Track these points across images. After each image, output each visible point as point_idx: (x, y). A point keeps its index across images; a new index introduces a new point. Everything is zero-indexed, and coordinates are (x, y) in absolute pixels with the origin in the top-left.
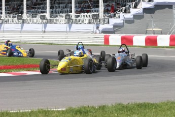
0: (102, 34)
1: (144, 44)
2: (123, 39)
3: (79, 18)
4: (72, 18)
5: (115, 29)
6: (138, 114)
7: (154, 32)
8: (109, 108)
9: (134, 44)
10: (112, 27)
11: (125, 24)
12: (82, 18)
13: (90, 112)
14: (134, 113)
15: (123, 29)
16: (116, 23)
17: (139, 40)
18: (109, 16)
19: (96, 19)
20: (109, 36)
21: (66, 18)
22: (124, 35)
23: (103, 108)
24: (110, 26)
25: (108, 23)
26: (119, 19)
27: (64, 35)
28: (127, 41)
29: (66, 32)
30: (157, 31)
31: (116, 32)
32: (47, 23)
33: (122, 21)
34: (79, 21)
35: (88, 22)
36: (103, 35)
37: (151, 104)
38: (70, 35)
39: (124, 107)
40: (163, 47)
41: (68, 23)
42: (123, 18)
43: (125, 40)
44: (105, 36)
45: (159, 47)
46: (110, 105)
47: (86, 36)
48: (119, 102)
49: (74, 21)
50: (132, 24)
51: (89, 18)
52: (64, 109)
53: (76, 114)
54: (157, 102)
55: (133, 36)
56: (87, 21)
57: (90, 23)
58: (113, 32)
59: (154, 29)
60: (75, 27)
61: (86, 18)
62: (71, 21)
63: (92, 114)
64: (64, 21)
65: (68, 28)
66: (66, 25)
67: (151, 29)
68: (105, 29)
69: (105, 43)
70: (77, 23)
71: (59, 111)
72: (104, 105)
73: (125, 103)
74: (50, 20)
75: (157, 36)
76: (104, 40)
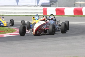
1: (73, 14)
2: (57, 10)
5: (51, 3)
7: (80, 5)
10: (49, 1)
15: (57, 3)
17: (69, 11)
20: (47, 8)
22: (58, 7)
28: (60, 12)
29: (15, 6)
30: (82, 4)
31: (52, 6)
36: (42, 8)
38: (17, 8)
43: (58, 12)
44: (44, 9)
45: (84, 16)
47: (30, 8)
55: (65, 8)
58: (50, 6)
59: (80, 3)
65: (16, 3)
67: (78, 3)
68: (44, 3)
69: (43, 14)
75: (82, 8)
76: (43, 12)
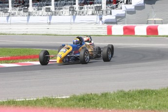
0: (105, 25)
1: (145, 34)
2: (125, 29)
3: (83, 10)
4: (76, 10)
5: (117, 20)
6: (139, 100)
7: (155, 22)
8: (111, 95)
9: (136, 34)
10: (114, 17)
11: (127, 15)
12: (86, 10)
13: (93, 99)
14: (135, 99)
15: (125, 19)
16: (118, 14)
17: (141, 30)
18: (111, 8)
19: (99, 10)
20: (112, 26)
21: (70, 10)
22: (126, 25)
23: (105, 95)
24: (112, 17)
25: (111, 14)
26: (121, 10)
27: (68, 26)
28: (129, 31)
29: (71, 23)
30: (157, 21)
31: (118, 23)
32: (52, 15)
33: (124, 12)
34: (83, 13)
35: (91, 13)
37: (152, 91)
38: (74, 26)
39: (125, 94)
40: (164, 36)
41: (73, 15)
42: (125, 9)
44: (108, 26)
45: (160, 36)
46: (112, 92)
47: (90, 26)
48: (120, 89)
49: (78, 12)
50: (134, 15)
51: (92, 10)
52: (68, 97)
53: (79, 101)
54: (157, 89)
55: (135, 26)
57: (93, 14)
58: (116, 23)
59: (155, 19)
60: (79, 18)
61: (89, 10)
62: (75, 13)
63: (95, 101)
64: (68, 13)
65: (72, 20)
66: (70, 16)
67: (152, 19)
68: (108, 20)
69: (108, 33)
70: (81, 15)
71: (63, 99)
72: (106, 92)
73: (127, 90)
74: (55, 12)
75: (158, 26)
76: (106, 31)
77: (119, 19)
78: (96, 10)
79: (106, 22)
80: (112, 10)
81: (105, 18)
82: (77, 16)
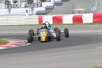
1: (72, 22)
3: (17, 3)
4: (11, 4)
5: (47, 11)
7: (80, 12)
9: (63, 23)
10: (44, 9)
11: (55, 6)
12: (19, 3)
15: (54, 10)
16: (47, 6)
18: (41, 1)
19: (31, 3)
20: (42, 17)
21: (5, 4)
22: (55, 15)
24: (42, 9)
25: (41, 6)
26: (50, 2)
27: (5, 18)
28: (58, 20)
29: (7, 15)
31: (48, 14)
33: (53, 4)
34: (17, 6)
36: (37, 17)
38: (10, 18)
40: (88, 24)
41: (8, 8)
42: (54, 2)
43: (55, 20)
44: (39, 17)
45: (84, 24)
49: (12, 6)
51: (25, 3)
55: (62, 16)
56: (23, 6)
57: (26, 7)
58: (45, 14)
59: (79, 10)
60: (13, 11)
61: (22, 3)
62: (10, 6)
64: (4, 6)
65: (8, 12)
66: (6, 9)
67: (77, 10)
68: (39, 11)
69: (39, 23)
70: (15, 8)
75: (82, 15)
76: (38, 21)
77: (49, 10)
78: (28, 3)
79: (38, 14)
80: (42, 3)
81: (36, 10)
82: (12, 9)
